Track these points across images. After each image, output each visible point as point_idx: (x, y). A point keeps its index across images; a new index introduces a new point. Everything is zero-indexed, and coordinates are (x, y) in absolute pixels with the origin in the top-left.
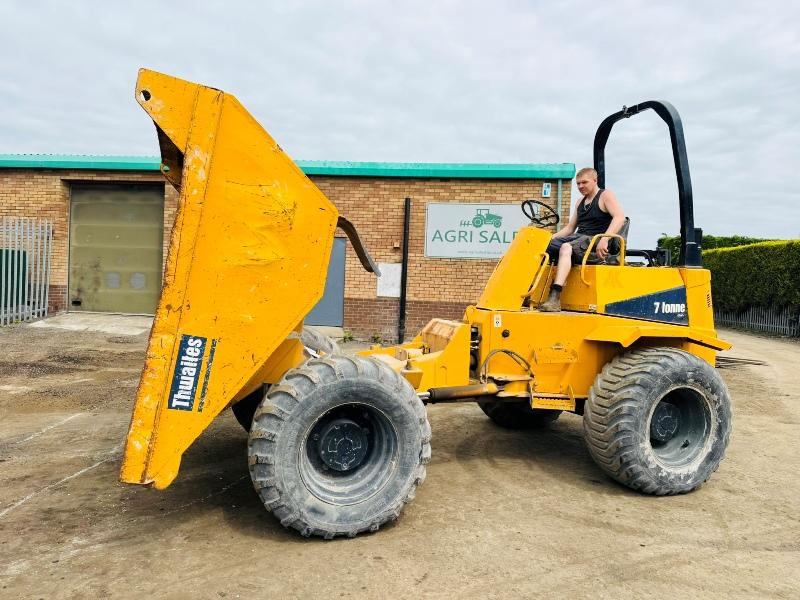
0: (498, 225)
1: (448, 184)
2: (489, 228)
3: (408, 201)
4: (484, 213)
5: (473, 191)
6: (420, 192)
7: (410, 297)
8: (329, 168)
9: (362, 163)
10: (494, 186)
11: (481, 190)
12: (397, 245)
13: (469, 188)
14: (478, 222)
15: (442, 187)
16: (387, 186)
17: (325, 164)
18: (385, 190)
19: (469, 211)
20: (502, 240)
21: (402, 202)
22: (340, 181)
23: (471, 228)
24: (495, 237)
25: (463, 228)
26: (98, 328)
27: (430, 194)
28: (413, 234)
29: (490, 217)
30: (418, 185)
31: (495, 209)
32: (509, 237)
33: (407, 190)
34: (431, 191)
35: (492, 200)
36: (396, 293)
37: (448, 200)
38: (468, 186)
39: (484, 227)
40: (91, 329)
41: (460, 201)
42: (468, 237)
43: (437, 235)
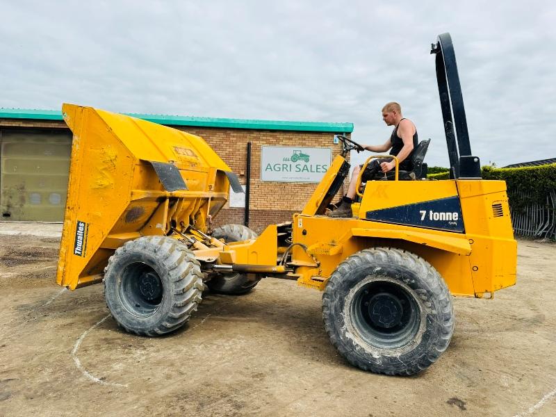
0: (307, 161)
1: (274, 134)
2: (302, 163)
3: (249, 144)
4: (298, 153)
5: (291, 139)
6: (257, 139)
7: (251, 207)
8: (196, 122)
9: (218, 119)
10: (304, 136)
11: (296, 138)
12: (242, 173)
13: (288, 137)
14: (295, 158)
15: (271, 136)
16: (235, 134)
17: (192, 119)
18: (234, 137)
19: (289, 152)
20: (309, 170)
21: (245, 145)
22: (203, 131)
23: (290, 162)
24: (305, 169)
25: (285, 162)
26: (28, 233)
27: (263, 140)
28: (253, 166)
29: (302, 155)
30: (255, 135)
31: (305, 151)
32: (314, 169)
33: (249, 138)
34: (264, 138)
35: (303, 145)
36: (242, 204)
37: (275, 145)
38: (287, 136)
39: (298, 162)
40: (23, 233)
41: (283, 145)
42: (288, 168)
43: (269, 167)
